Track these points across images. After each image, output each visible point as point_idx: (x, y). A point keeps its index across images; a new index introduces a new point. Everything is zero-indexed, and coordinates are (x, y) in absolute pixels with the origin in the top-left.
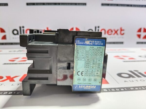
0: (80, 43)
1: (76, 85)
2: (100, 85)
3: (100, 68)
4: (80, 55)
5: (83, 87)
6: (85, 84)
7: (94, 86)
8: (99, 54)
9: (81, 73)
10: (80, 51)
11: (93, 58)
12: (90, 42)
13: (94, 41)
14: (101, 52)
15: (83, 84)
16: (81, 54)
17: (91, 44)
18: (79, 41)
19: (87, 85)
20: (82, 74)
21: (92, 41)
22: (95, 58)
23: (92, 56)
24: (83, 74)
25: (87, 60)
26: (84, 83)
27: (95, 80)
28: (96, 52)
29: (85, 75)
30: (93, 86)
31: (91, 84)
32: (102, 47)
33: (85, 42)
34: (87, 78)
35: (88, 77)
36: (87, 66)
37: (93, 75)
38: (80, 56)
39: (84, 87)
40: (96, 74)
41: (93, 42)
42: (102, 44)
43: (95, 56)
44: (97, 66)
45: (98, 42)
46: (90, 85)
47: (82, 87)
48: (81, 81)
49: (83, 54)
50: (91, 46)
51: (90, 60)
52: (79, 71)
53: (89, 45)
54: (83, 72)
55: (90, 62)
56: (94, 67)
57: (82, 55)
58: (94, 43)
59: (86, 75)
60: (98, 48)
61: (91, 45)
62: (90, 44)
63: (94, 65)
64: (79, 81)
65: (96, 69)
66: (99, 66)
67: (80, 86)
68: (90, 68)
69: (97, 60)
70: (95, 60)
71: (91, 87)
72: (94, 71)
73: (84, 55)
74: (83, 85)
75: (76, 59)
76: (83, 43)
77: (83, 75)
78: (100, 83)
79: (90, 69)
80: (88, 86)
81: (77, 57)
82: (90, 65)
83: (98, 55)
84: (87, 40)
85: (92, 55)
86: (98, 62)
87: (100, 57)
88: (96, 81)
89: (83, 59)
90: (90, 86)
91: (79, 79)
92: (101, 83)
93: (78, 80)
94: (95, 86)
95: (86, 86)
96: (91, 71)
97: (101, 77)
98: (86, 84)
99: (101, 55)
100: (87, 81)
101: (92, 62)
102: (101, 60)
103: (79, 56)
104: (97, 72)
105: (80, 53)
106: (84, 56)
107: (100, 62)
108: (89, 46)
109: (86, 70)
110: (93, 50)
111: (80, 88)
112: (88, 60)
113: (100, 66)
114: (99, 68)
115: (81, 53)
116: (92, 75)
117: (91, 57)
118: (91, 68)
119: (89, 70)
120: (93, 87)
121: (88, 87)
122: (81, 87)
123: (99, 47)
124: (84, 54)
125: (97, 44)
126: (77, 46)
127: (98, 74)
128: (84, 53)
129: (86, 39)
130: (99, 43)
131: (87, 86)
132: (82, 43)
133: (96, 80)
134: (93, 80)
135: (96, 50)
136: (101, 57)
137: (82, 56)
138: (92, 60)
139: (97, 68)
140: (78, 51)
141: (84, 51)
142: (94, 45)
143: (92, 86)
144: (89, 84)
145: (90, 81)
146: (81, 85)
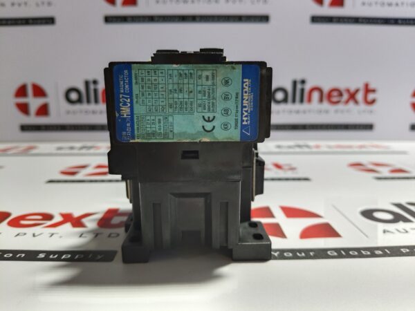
0: (129, 129)
1: (242, 133)
2: (241, 65)
3: (192, 71)
4: (160, 129)
5: (246, 114)
6: (240, 109)
7: (243, 82)
8: (153, 78)
9: (209, 121)
10: (148, 129)
11: (164, 93)
12: (125, 104)
13: (121, 96)
14: (148, 72)
15: (239, 114)
16: (157, 127)
17: (129, 100)
18: (124, 133)
19: (242, 103)
20: (211, 119)
21: (121, 100)
22: (164, 89)
23: (161, 96)
24: (209, 118)
25: (171, 110)
26: (234, 112)
27: (227, 82)
28: (149, 88)
29: (213, 111)
30: (244, 86)
31: (237, 94)
32: (133, 72)
33: (125, 116)
34: (221, 105)
35: (218, 101)
36: (189, 106)
37: (211, 91)
38: (162, 128)
39: (246, 111)
40: (210, 82)
41: (123, 97)
42: (126, 72)
43: (161, 90)
44: (186, 81)
45: (122, 83)
46: (242, 96)
47: (246, 116)
48: (231, 120)
49: (157, 120)
50: (135, 100)
51: (171, 101)
52: (203, 127)
53: (132, 108)
54: (203, 117)
55: (176, 100)
56: (190, 90)
57: (160, 122)
58: (124, 93)
59: (212, 108)
60: (136, 82)
61: (131, 102)
62: (129, 105)
63: (185, 90)
64: (229, 126)
65: (195, 82)
66: (186, 74)
67: (245, 123)
68: (192, 100)
69: (171, 81)
70: (170, 87)
71: (246, 92)
72: (199, 88)
73: (159, 117)
74: (242, 114)
75: (171, 136)
76: (128, 122)
77: (214, 117)
78: (234, 68)
79: (195, 99)
80: (243, 99)
81: (166, 135)
82: (185, 100)
83: (155, 80)
84: (119, 112)
85: (157, 97)
86: (175, 79)
87: (160, 75)
88: (230, 81)
89: (170, 119)
90: (244, 94)
91: (225, 127)
92: (234, 65)
93: (226, 128)
94: (245, 80)
95: (243, 107)
96: (200, 96)
97: (217, 67)
98: (237, 107)
99: (155, 72)
100: (231, 104)
101: (176, 95)
102: (170, 72)
103: (162, 131)
104: (204, 80)
105: (154, 129)
106: (161, 118)
107: (175, 72)
108: (136, 107)
109: (200, 109)
110: (143, 95)
111: (249, 122)
112: (171, 106)
113: (187, 72)
114: (191, 74)
115: (153, 126)
116: (213, 91)
117: (162, 100)
118: (192, 95)
119: (199, 102)
120: (247, 88)
121: (247, 100)
122: (247, 121)
123: (134, 81)
124: (157, 118)
125: (127, 86)
126: (136, 138)
127: (210, 78)
128: (153, 118)
129: (117, 115)
130: (124, 80)
131: (244, 105)
132: (128, 125)
133: (226, 79)
134: (225, 89)
135: (143, 87)
136: (162, 73)
137: (162, 122)
138: (171, 96)
139: (192, 81)
140: (148, 134)
141: (148, 118)
142: (131, 94)
143: (243, 88)
144: (237, 98)
145: (230, 96)
146: (242, 121)
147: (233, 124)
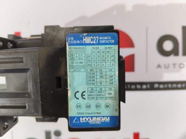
0: (75, 42)
1: (74, 117)
2: (118, 115)
3: (114, 84)
4: (76, 63)
5: (87, 119)
6: (90, 115)
7: (107, 117)
8: (109, 59)
9: (82, 95)
10: (76, 55)
11: (100, 66)
12: (92, 40)
13: (97, 37)
14: (113, 56)
15: (87, 115)
16: (77, 61)
17: (95, 43)
18: (72, 39)
19: (94, 117)
20: (83, 96)
21: (95, 37)
22: (102, 66)
23: (98, 64)
24: (84, 95)
25: (89, 70)
26: (89, 112)
27: (107, 106)
28: (103, 56)
29: (88, 98)
30: (105, 118)
31: (100, 113)
32: (113, 46)
33: (84, 40)
34: (93, 103)
35: (95, 101)
36: (92, 82)
37: (102, 96)
38: (77, 64)
39: (89, 120)
40: (107, 96)
41: (97, 39)
42: (113, 41)
43: (102, 64)
44: (108, 80)
45: (106, 38)
46: (99, 117)
47: (86, 120)
48: (83, 110)
49: (81, 61)
50: (95, 46)
51: (95, 70)
52: (78, 92)
53: (90, 44)
54: (85, 92)
55: (95, 74)
56: (102, 83)
57: (81, 63)
58: (99, 40)
59: (91, 97)
60: (106, 48)
61: (93, 44)
62: (92, 43)
63: (102, 80)
64: (80, 109)
65: (107, 86)
66: (112, 80)
67: (81, 119)
68: (96, 84)
69: (107, 70)
70: (104, 70)
71: (101, 119)
72: (103, 89)
73: (84, 63)
74: (87, 117)
75: (71, 70)
76: (80, 42)
77: (85, 99)
78: (116, 111)
79: (96, 86)
80: (97, 117)
81: (72, 67)
82: (96, 80)
83: (108, 60)
84: (86, 36)
85: (97, 62)
86: (108, 73)
87: (111, 63)
88: (108, 108)
89: (83, 70)
90: (100, 118)
91: (79, 106)
92: (118, 110)
93: (77, 107)
94: (109, 118)
95: (92, 117)
96: (98, 89)
97: (117, 100)
98: (92, 113)
99: (113, 60)
100: (93, 110)
101: (98, 74)
102: (113, 70)
103: (75, 64)
104: (109, 92)
105: (76, 59)
106: (84, 64)
107: (113, 73)
108: (91, 47)
109: (90, 89)
110: (98, 52)
111: (82, 122)
112: (91, 70)
113: (114, 81)
114: (112, 83)
115: (78, 59)
116: (101, 98)
117: (95, 65)
118: (99, 84)
119: (95, 89)
120: (104, 119)
121: (96, 120)
122: (83, 120)
123: (107, 46)
124: (83, 61)
125: (104, 42)
126: (70, 47)
127: (110, 96)
128: (83, 58)
129: (85, 34)
130: (108, 40)
131: (93, 118)
132: (78, 42)
133: (109, 106)
134: (103, 106)
135: (103, 52)
136: (113, 65)
137: (81, 64)
138: (98, 70)
139: (108, 84)
140: (72, 55)
141: (83, 55)
142: (99, 44)
143: (104, 117)
144: (98, 113)
145: (98, 108)
146: (83, 117)
147: (81, 111)
